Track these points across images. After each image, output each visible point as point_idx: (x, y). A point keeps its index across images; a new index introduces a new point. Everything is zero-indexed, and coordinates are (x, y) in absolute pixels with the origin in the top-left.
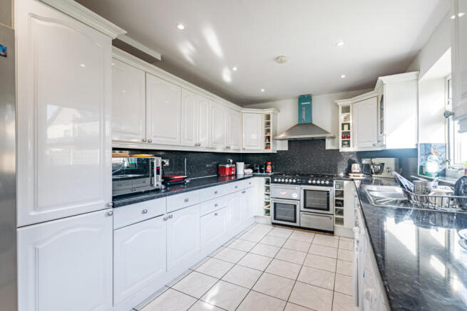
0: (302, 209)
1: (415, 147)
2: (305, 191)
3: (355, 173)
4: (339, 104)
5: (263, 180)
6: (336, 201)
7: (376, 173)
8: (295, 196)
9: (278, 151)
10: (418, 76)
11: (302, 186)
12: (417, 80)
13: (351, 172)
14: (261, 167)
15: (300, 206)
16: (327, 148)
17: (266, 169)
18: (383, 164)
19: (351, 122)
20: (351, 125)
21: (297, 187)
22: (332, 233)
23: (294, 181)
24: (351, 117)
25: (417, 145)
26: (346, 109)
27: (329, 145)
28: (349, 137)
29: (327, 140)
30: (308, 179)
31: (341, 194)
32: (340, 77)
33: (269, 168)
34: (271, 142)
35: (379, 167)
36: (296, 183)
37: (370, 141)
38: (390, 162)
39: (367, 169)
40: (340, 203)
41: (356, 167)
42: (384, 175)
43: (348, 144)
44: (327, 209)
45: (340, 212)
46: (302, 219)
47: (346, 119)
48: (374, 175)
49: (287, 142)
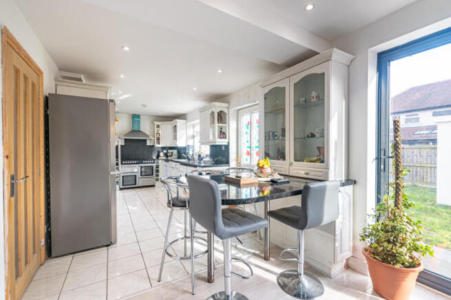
0: (140, 176)
2: (141, 167)
3: (162, 157)
4: (155, 123)
8: (136, 170)
11: (139, 165)
13: (160, 156)
15: (138, 175)
16: (147, 145)
19: (160, 133)
21: (137, 165)
22: (154, 186)
24: (160, 130)
25: (186, 146)
26: (158, 126)
27: (148, 143)
28: (160, 140)
29: (147, 141)
30: (143, 161)
31: (157, 167)
36: (136, 163)
37: (169, 142)
38: (175, 152)
39: (166, 155)
40: (157, 171)
41: (162, 154)
42: (173, 157)
43: (159, 143)
44: (152, 175)
45: (157, 176)
46: (140, 182)
47: (157, 131)
48: (169, 158)
49: (123, 140)
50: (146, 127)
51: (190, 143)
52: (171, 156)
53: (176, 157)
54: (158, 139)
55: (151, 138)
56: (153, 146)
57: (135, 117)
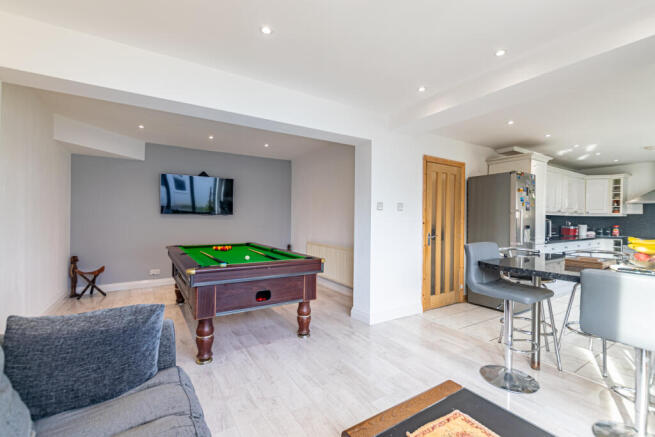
5: (612, 241)
9: (628, 215)
14: (605, 230)
17: (612, 232)
33: (616, 231)
34: (621, 206)
49: (642, 206)
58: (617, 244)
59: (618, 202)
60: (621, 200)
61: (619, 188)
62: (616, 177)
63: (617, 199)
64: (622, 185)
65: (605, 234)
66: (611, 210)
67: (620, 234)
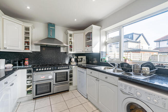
0: (55, 83)
1: (99, 52)
2: (56, 73)
3: (73, 62)
4: (69, 32)
5: (25, 71)
6: (70, 75)
7: (80, 62)
8: (50, 77)
9: (33, 52)
10: (101, 28)
11: (54, 71)
12: (100, 30)
13: (72, 62)
14: (19, 62)
15: (53, 82)
16: (61, 52)
17: (24, 63)
18: (82, 58)
19: (73, 41)
20: (73, 42)
21: (52, 72)
22: (68, 91)
23: (50, 69)
24: (73, 39)
25: (100, 52)
26: (71, 35)
27: (62, 50)
28: (72, 48)
29: (61, 48)
30: (58, 67)
31: (71, 72)
32: (74, 20)
33: (27, 62)
34: (30, 46)
35: (81, 59)
36: (51, 70)
37: (81, 50)
38: (84, 58)
39: (76, 60)
40: (71, 76)
41: (73, 60)
42: (83, 62)
43: (71, 50)
44: (67, 80)
45: (71, 80)
46: (54, 89)
47: (70, 39)
48: (79, 63)
49: (39, 47)
50: (59, 35)
51: (104, 50)
52: (81, 61)
53: (85, 62)
54: (71, 46)
55: (65, 45)
56: (66, 53)
57: (50, 26)
58: (29, 72)
59: (28, 43)
60: (30, 41)
61: (29, 33)
62: (27, 25)
63: (28, 41)
64: (30, 32)
65: (20, 65)
66: (24, 48)
67: (29, 64)
